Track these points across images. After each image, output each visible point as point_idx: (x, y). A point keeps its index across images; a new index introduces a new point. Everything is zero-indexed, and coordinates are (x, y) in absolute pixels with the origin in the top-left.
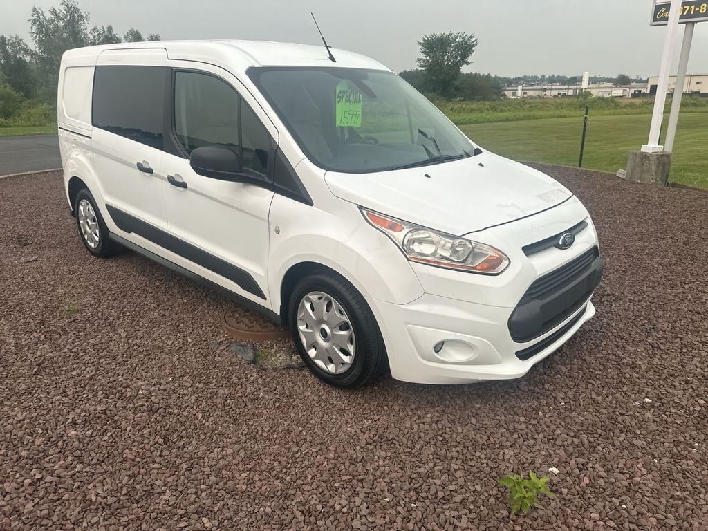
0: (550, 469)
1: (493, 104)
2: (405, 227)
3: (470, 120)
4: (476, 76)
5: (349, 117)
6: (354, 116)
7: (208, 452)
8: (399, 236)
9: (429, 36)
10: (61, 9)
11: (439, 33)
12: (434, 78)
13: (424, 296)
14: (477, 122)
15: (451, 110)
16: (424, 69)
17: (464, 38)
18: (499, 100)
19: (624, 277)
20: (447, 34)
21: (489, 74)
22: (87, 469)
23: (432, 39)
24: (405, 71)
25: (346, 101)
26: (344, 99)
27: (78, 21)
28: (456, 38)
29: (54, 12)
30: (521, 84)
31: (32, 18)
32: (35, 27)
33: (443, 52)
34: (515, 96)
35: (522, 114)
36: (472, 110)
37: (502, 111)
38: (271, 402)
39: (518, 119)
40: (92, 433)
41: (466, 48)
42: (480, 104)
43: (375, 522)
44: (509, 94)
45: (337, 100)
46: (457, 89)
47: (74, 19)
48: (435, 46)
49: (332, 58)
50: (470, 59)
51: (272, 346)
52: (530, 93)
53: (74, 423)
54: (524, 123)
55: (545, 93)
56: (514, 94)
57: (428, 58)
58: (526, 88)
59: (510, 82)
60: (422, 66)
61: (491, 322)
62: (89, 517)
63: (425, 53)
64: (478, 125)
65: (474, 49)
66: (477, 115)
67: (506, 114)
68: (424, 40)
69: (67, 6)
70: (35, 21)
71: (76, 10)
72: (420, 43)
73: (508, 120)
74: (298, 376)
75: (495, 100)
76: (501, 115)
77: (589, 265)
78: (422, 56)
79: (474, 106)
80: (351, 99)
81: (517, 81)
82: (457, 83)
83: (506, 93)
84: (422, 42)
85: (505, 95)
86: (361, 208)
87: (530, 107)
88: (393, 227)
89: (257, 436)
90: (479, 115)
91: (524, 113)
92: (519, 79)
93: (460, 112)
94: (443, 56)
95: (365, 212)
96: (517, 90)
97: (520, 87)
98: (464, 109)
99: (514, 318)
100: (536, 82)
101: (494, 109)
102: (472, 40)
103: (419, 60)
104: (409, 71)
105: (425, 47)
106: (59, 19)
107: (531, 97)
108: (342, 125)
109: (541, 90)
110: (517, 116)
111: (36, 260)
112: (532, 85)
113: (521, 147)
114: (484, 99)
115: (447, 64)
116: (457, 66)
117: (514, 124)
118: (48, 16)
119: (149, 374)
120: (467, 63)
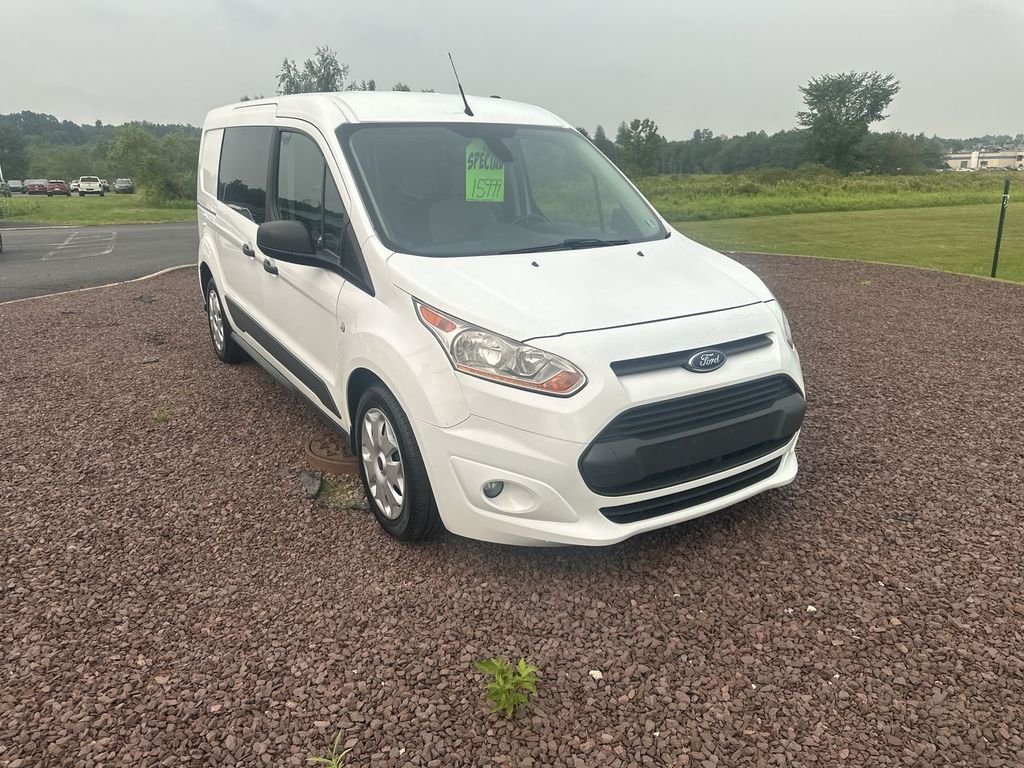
0: (591, 672)
1: (917, 179)
2: (458, 326)
3: (870, 203)
4: (891, 137)
5: (486, 189)
6: (493, 187)
7: (199, 590)
8: (449, 337)
9: (819, 78)
10: (316, 61)
11: (834, 74)
12: (823, 141)
13: (471, 419)
14: (882, 207)
15: (844, 188)
16: (807, 127)
17: (875, 80)
18: (931, 173)
19: (925, 439)
20: (848, 74)
21: (922, 135)
22: (62, 586)
23: (823, 82)
24: (783, 131)
25: (481, 167)
26: (478, 163)
27: (333, 75)
28: (863, 80)
29: (309, 65)
30: (977, 149)
31: (282, 73)
32: (283, 84)
33: (840, 102)
34: (966, 167)
35: (962, 195)
36: (878, 189)
37: (929, 190)
38: (307, 546)
39: (954, 204)
40: (91, 550)
41: (878, 96)
42: (894, 181)
43: (323, 693)
44: (955, 164)
45: (467, 165)
46: (859, 157)
47: (328, 74)
48: (828, 93)
49: (468, 112)
50: (883, 113)
51: (348, 481)
52: (993, 163)
53: (80, 537)
54: (963, 210)
55: (1020, 162)
56: (964, 165)
57: (815, 111)
58: (986, 155)
59: (958, 146)
60: (804, 123)
61: (553, 461)
62: (32, 633)
63: (810, 103)
64: (882, 212)
65: (892, 97)
66: (887, 196)
67: (936, 195)
68: (811, 85)
69: (323, 56)
70: (283, 78)
71: (333, 62)
72: (805, 90)
73: (937, 204)
74: (360, 519)
75: (924, 174)
76: (926, 196)
77: (769, 403)
78: (806, 109)
79: (882, 183)
80: (488, 163)
81: (971, 144)
82: (860, 148)
83: (950, 162)
84: (808, 87)
85: (949, 167)
86: (415, 300)
87: (981, 185)
88: (444, 326)
89: (266, 581)
90: (888, 196)
91: (965, 194)
92: (976, 140)
93: (857, 192)
94: (839, 108)
95: (419, 305)
96: (970, 158)
97: (975, 155)
98: (865, 188)
99: (588, 459)
100: (1005, 146)
101: (917, 187)
102: (889, 83)
103: (801, 114)
104: (789, 132)
105: (811, 95)
106: (314, 73)
107: (994, 170)
108: (475, 198)
109: (1014, 157)
110: (953, 199)
111: (157, 361)
112: (997, 151)
113: (943, 247)
114: (906, 172)
115: (847, 119)
116: (862, 123)
117: (946, 211)
118: (301, 69)
119: (191, 497)
120: (880, 118)
